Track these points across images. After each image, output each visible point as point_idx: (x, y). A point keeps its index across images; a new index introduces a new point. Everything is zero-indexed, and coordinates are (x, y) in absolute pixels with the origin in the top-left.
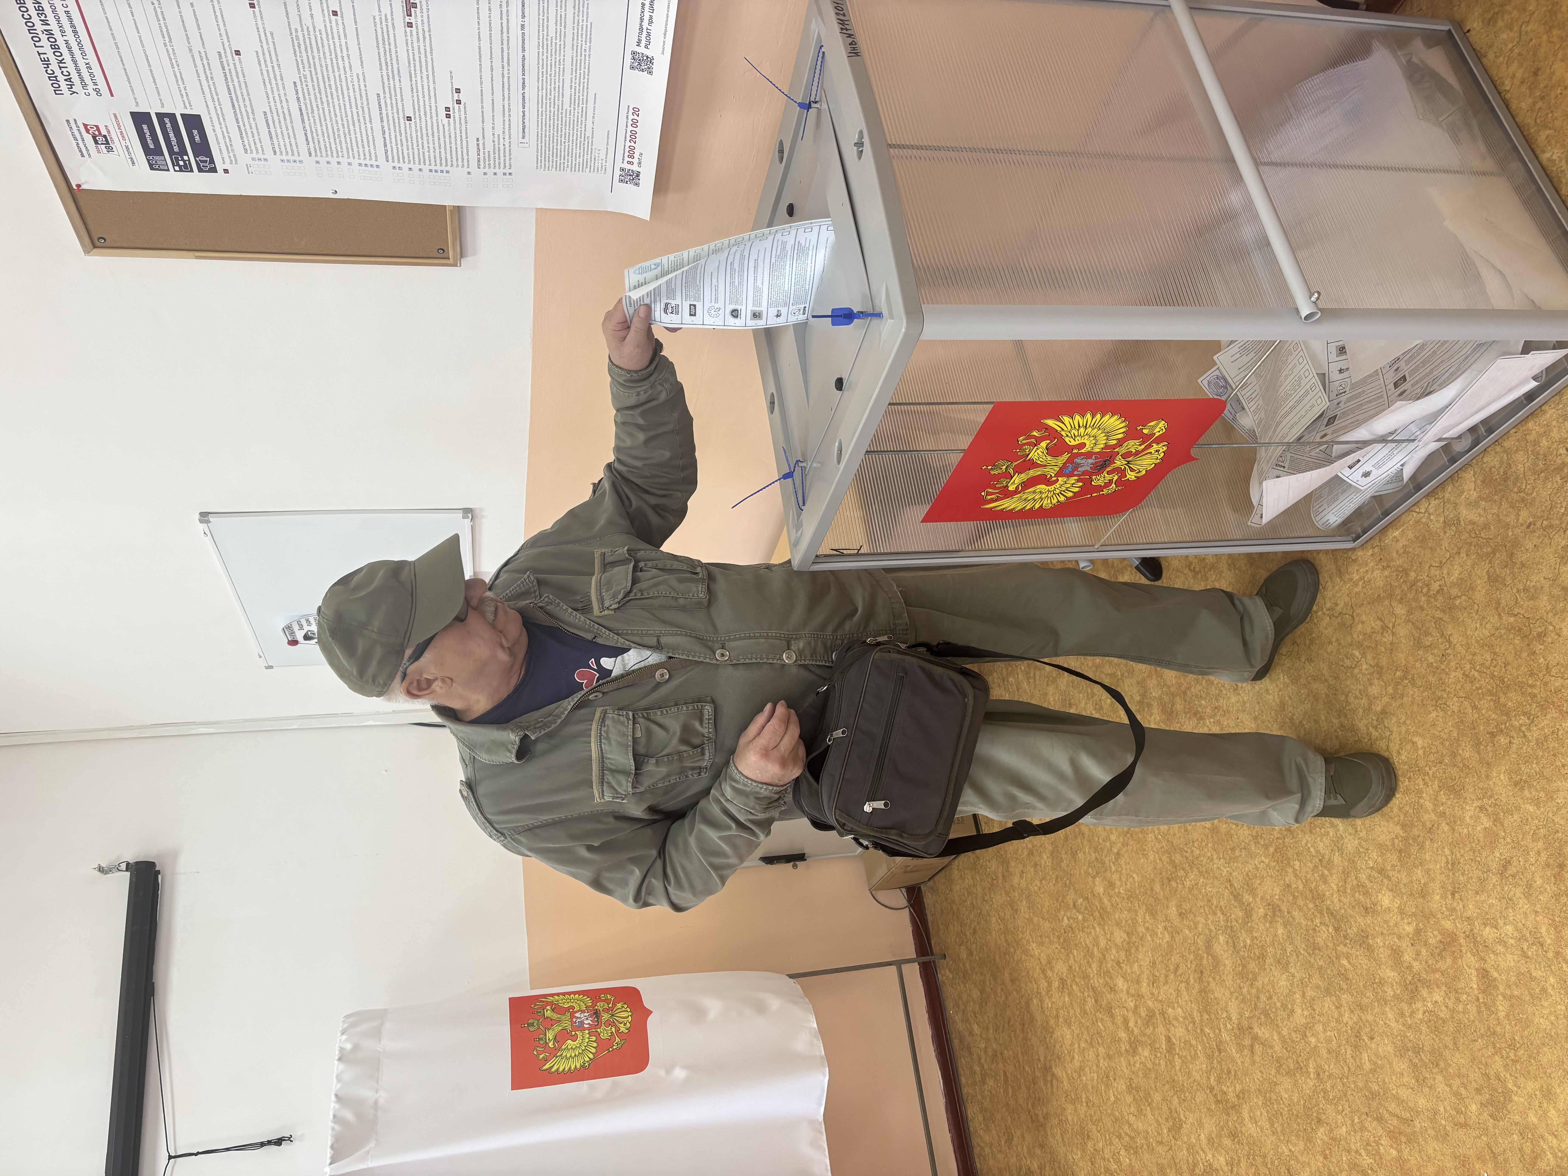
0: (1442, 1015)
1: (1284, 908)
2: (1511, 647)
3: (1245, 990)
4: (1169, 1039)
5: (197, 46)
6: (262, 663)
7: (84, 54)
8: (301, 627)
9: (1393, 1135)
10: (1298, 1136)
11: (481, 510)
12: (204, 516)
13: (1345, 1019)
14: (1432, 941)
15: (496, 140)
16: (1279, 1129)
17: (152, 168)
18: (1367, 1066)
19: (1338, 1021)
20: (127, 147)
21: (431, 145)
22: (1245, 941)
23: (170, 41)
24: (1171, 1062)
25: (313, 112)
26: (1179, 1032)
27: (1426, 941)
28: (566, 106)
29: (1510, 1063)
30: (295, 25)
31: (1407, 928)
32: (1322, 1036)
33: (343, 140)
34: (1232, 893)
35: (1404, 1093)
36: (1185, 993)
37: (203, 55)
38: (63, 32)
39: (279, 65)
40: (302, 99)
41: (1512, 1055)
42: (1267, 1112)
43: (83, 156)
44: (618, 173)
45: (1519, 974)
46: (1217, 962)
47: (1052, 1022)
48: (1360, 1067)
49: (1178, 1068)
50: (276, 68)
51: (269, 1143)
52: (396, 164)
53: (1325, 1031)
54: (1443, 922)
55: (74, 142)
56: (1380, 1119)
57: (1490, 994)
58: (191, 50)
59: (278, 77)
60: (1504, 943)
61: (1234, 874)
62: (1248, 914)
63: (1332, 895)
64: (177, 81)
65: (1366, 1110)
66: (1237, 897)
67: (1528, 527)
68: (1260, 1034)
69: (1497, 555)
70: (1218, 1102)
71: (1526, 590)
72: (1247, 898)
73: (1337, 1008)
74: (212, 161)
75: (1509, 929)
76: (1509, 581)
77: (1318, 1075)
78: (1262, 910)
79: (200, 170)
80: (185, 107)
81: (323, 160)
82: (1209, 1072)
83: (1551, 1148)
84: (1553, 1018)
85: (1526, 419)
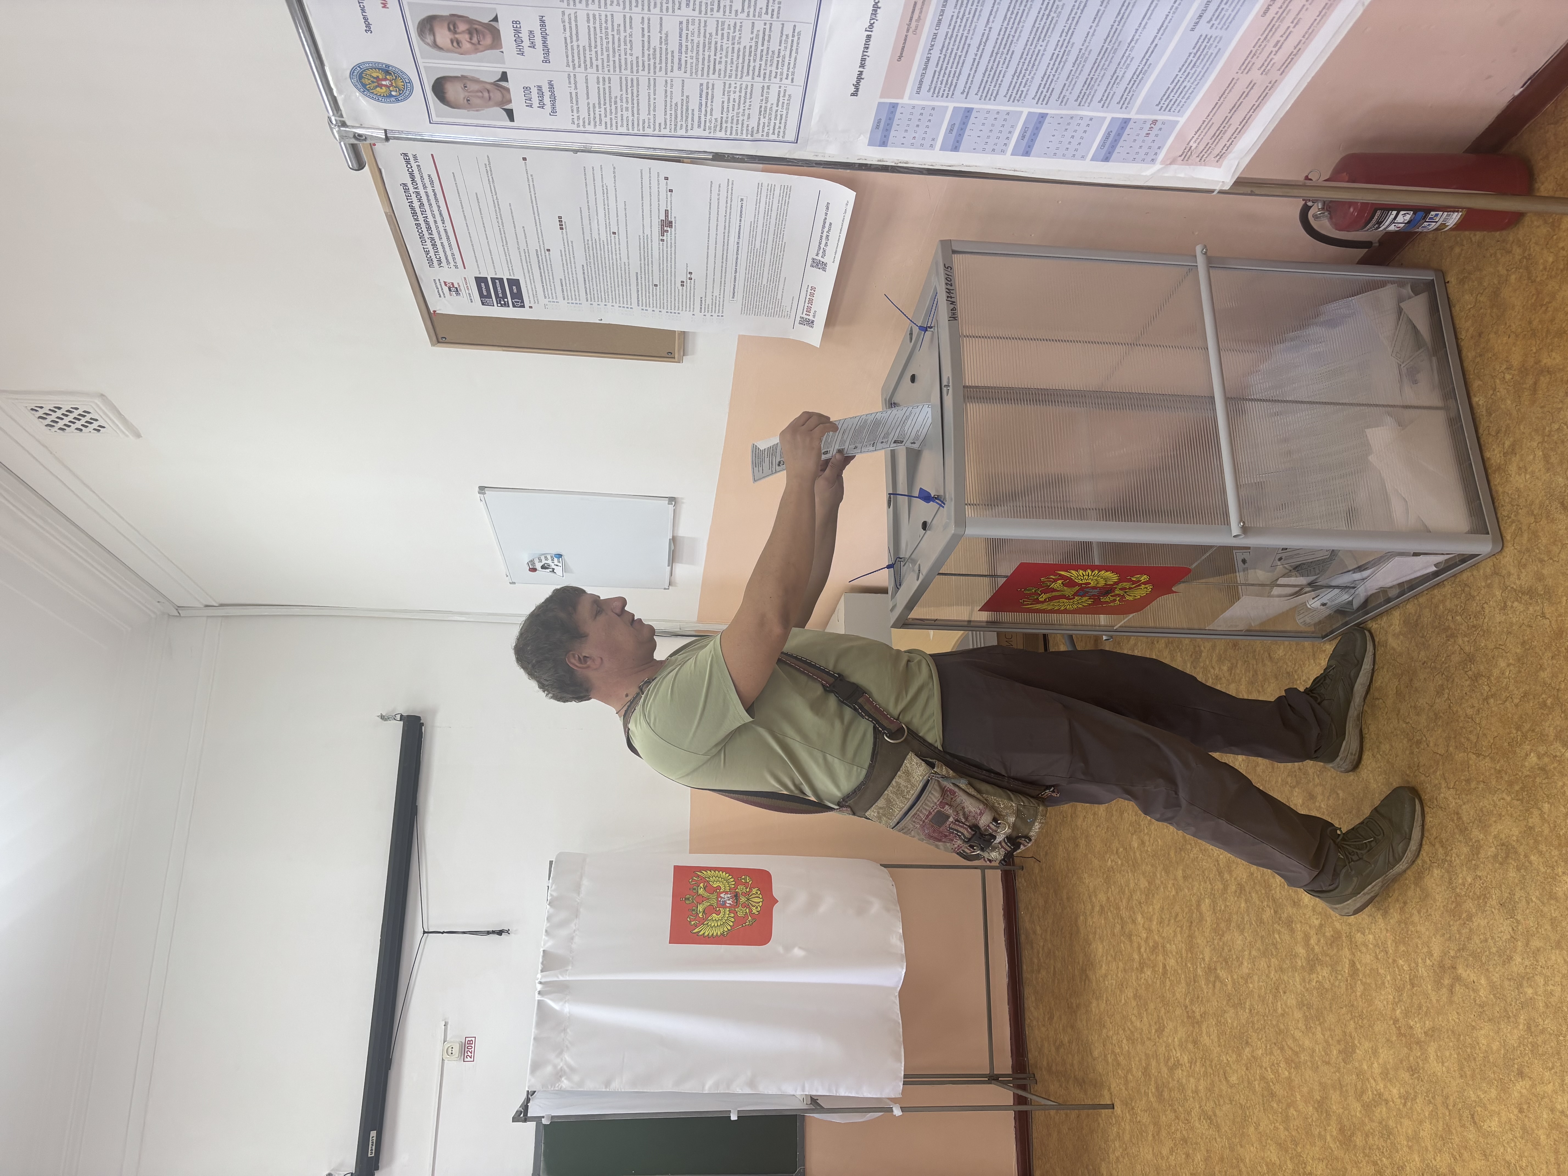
0: (1326, 987)
1: (1247, 889)
2: (1401, 744)
3: (1216, 942)
4: (1164, 967)
5: (523, 246)
6: (508, 580)
7: (451, 249)
8: (540, 561)
9: (1288, 1062)
10: (1233, 1051)
11: (682, 498)
12: (482, 489)
13: (1272, 975)
14: (1328, 934)
15: (714, 298)
16: (1223, 1043)
17: (483, 304)
18: (1280, 1011)
19: (1268, 976)
20: (469, 294)
21: (669, 299)
22: (1220, 907)
23: (507, 244)
24: (1163, 983)
25: (592, 279)
26: (1172, 962)
27: (1324, 933)
28: (765, 282)
29: (1358, 1027)
30: (588, 237)
31: (1315, 921)
32: (1256, 985)
33: (610, 294)
34: (1218, 870)
35: (1298, 1034)
36: (1179, 935)
37: (526, 251)
38: (440, 239)
39: (574, 257)
40: (586, 274)
41: (1360, 1022)
42: (1217, 1030)
43: (440, 296)
44: (798, 319)
45: (1372, 969)
46: (1201, 918)
47: (1091, 936)
48: (1275, 1010)
49: (1167, 988)
50: (572, 259)
51: (493, 932)
52: (644, 308)
53: (1259, 981)
54: (1335, 923)
55: (436, 291)
56: (1282, 1049)
57: (1354, 979)
58: (519, 249)
59: (573, 263)
60: (1366, 946)
61: (1221, 856)
62: (1225, 888)
63: (1276, 887)
64: (507, 263)
65: (1275, 1041)
66: (1220, 873)
67: (1423, 664)
68: (1221, 975)
69: (1404, 677)
70: (1189, 1017)
71: (1415, 707)
72: (1227, 876)
73: (1268, 967)
74: (523, 302)
75: (1371, 937)
76: (1407, 698)
77: (1251, 1011)
78: (1234, 887)
79: (514, 306)
80: (510, 275)
81: (595, 304)
82: (1186, 995)
83: (1371, 1087)
84: (1385, 1003)
85: (1433, 587)
